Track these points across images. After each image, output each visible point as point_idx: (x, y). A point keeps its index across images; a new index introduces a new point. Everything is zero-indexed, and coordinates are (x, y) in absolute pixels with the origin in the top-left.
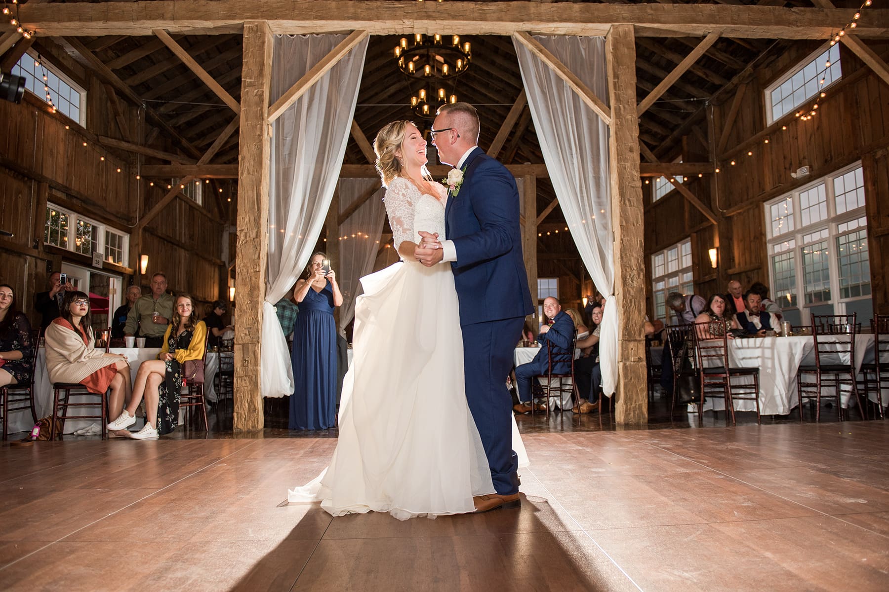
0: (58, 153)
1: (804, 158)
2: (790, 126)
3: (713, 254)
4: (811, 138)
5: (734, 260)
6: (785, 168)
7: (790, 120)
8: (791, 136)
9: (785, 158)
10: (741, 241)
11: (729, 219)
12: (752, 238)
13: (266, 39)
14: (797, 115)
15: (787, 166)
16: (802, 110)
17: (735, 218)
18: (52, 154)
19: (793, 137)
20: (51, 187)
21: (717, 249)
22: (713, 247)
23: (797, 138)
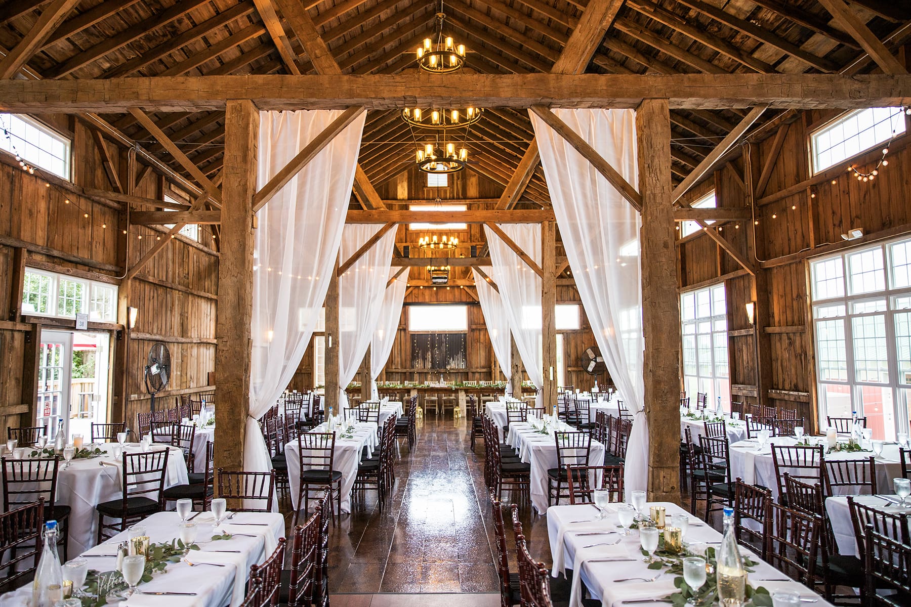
0: (39, 212)
1: (857, 217)
2: (841, 179)
3: (750, 308)
4: (865, 197)
5: (773, 317)
6: (834, 225)
7: (840, 172)
8: (842, 189)
9: (833, 213)
10: (782, 296)
11: (768, 270)
12: (795, 296)
13: (251, 120)
14: (850, 169)
15: (837, 223)
16: (855, 163)
17: (775, 271)
18: (31, 214)
19: (844, 192)
20: (30, 252)
21: (755, 304)
22: (750, 302)
23: (848, 193)
